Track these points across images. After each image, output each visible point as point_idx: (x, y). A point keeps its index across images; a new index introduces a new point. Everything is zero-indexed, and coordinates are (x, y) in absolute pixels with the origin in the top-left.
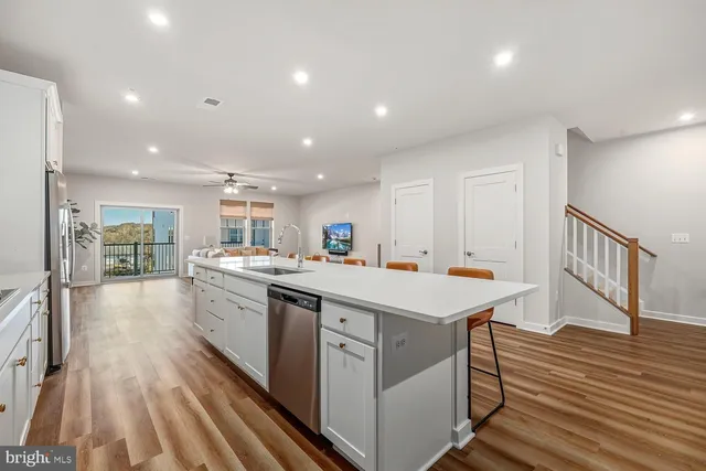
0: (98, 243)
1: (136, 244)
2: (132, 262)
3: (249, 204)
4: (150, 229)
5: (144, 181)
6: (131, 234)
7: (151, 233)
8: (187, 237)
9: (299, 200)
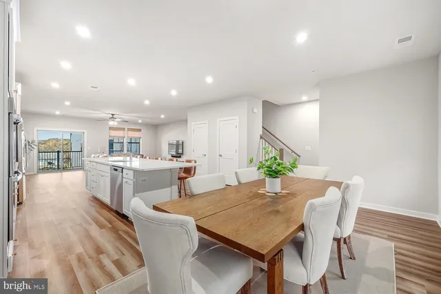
0: (35, 151)
1: (58, 152)
2: (56, 164)
3: (126, 130)
4: (69, 142)
5: (64, 117)
6: (55, 146)
7: (69, 144)
8: (89, 148)
9: (156, 127)
